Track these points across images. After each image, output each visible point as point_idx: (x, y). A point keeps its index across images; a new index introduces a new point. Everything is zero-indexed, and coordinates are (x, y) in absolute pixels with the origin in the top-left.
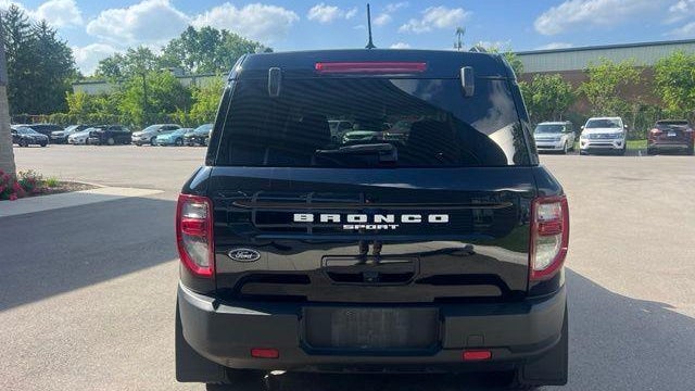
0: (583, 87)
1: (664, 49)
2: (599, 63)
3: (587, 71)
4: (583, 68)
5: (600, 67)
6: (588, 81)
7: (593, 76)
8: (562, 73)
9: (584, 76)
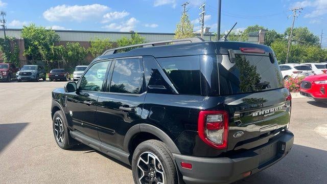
0: (89, 49)
1: (122, 35)
2: (95, 39)
3: (90, 42)
4: (88, 40)
5: (96, 41)
6: (91, 47)
7: (92, 45)
8: (80, 42)
9: (89, 44)
